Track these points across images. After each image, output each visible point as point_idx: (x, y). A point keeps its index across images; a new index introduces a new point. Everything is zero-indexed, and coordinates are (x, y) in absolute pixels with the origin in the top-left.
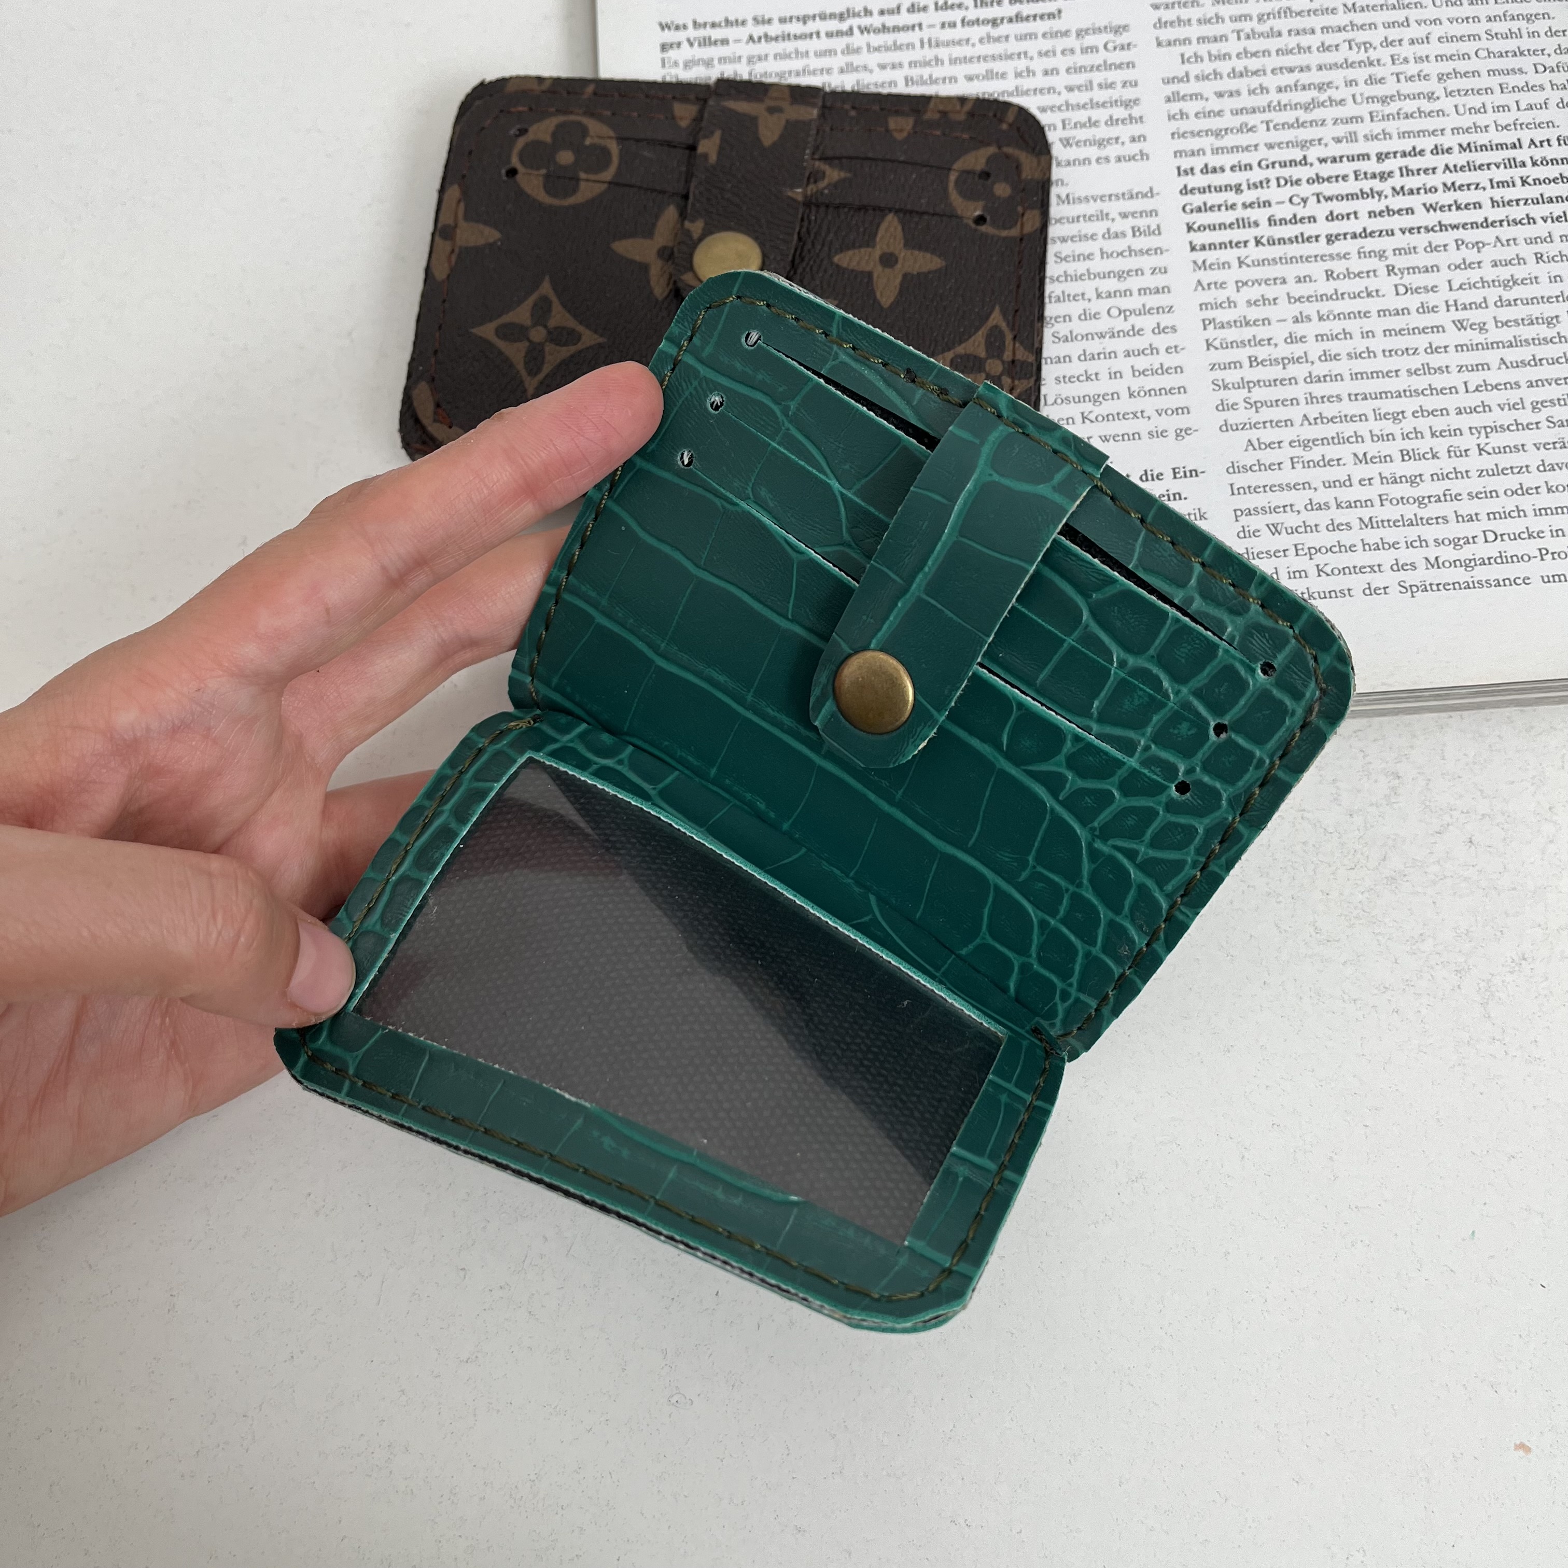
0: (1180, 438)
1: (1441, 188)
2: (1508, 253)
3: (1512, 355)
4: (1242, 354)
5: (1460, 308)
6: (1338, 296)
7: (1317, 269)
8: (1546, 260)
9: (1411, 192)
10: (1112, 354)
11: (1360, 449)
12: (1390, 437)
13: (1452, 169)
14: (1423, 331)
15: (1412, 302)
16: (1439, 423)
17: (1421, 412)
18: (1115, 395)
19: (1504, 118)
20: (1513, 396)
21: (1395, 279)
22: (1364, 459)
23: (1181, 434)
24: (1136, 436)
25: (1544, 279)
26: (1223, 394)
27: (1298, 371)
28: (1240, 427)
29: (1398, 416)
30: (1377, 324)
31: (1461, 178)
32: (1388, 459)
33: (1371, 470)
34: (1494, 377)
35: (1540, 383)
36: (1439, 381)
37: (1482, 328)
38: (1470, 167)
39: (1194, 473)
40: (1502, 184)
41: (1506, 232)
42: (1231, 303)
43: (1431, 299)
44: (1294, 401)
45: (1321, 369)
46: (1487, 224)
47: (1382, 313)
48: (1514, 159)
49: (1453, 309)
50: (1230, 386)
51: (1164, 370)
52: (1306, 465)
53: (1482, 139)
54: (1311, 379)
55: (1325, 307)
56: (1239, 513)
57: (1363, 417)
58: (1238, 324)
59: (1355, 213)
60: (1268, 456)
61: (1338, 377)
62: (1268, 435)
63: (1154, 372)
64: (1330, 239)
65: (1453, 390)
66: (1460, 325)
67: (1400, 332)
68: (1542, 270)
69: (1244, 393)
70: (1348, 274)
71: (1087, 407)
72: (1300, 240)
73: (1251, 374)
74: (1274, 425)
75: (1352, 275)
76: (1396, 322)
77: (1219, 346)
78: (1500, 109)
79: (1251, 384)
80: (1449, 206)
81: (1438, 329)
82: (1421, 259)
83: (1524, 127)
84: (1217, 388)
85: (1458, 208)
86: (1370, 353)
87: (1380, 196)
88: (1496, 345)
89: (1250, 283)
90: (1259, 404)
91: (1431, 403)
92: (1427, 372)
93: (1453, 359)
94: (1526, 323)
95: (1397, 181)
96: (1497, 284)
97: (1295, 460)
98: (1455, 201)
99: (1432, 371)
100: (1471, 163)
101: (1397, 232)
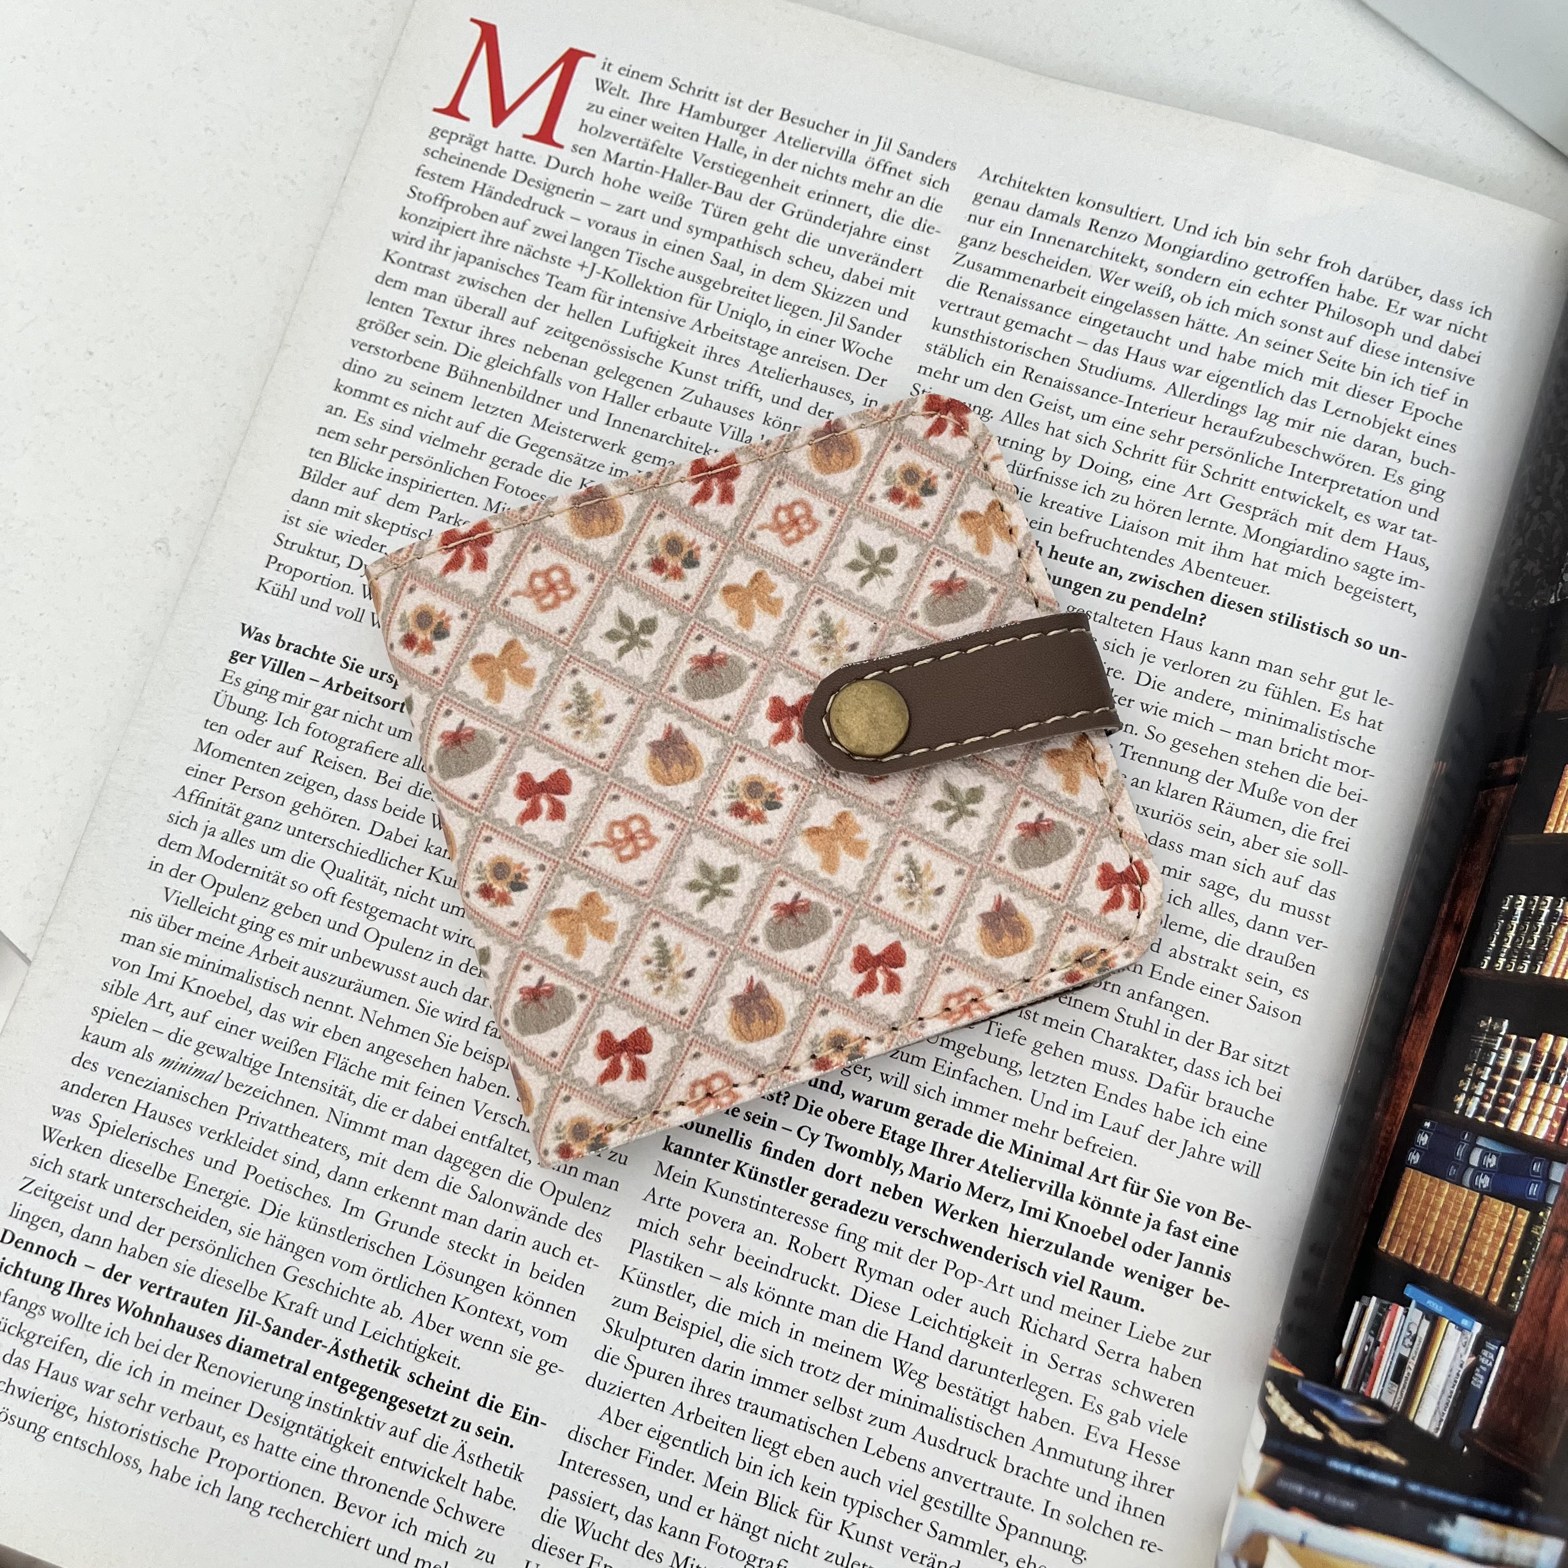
0: (540, 1372)
1: (965, 1187)
2: (995, 1302)
3: (936, 1428)
4: (652, 1299)
5: (910, 1346)
6: (790, 1273)
7: (783, 1230)
8: (1032, 1329)
9: (931, 1180)
10: (520, 1240)
11: (718, 1470)
12: (756, 1470)
13: (991, 1169)
15: (863, 1315)
16: (817, 1476)
17: (805, 1455)
18: (500, 1290)
19: (1081, 1130)
20: (910, 1478)
21: (859, 1279)
22: (716, 1484)
23: (545, 1367)
24: (497, 1348)
25: (1017, 1351)
26: (611, 1340)
27: (701, 1347)
28: (607, 1389)
29: (777, 1449)
30: (812, 1326)
31: (994, 1185)
32: (740, 1494)
33: (717, 1501)
34: (903, 1446)
35: (947, 1475)
36: (843, 1425)
38: (1013, 1176)
39: (535, 1421)
40: (1036, 1213)
41: (1006, 1275)
42: (674, 1233)
43: (887, 1322)
44: (679, 1382)
45: (725, 1355)
46: (992, 1255)
47: (825, 1315)
48: (1065, 1186)
49: (902, 1343)
50: (623, 1333)
51: (564, 1283)
52: (653, 1465)
53: (1041, 1145)
54: (710, 1363)
55: (769, 1281)
56: (556, 1490)
57: (740, 1434)
58: (668, 1261)
59: (859, 1178)
60: (620, 1437)
61: (738, 1374)
62: (632, 1411)
63: (553, 1281)
64: (816, 1199)
65: (852, 1442)
66: (899, 1367)
67: (831, 1348)
68: (1021, 1339)
69: (632, 1348)
70: (814, 1252)
71: (465, 1290)
72: (784, 1186)
73: (653, 1329)
74: (644, 1401)
75: (817, 1255)
76: (834, 1334)
77: (634, 1280)
78: (1082, 1116)
79: (645, 1341)
80: (963, 1215)
81: (874, 1361)
82: (900, 1268)
83: (1097, 1149)
84: (608, 1329)
85: (971, 1221)
86: (788, 1359)
87: (896, 1168)
88: (925, 1408)
89: (705, 1216)
90: (641, 1369)
91: (821, 1447)
92: (836, 1409)
93: (871, 1404)
94: (970, 1396)
95: (923, 1158)
96: (964, 1334)
97: (644, 1453)
98: (973, 1212)
99: (842, 1410)
100: (1015, 1171)
101: (892, 1222)
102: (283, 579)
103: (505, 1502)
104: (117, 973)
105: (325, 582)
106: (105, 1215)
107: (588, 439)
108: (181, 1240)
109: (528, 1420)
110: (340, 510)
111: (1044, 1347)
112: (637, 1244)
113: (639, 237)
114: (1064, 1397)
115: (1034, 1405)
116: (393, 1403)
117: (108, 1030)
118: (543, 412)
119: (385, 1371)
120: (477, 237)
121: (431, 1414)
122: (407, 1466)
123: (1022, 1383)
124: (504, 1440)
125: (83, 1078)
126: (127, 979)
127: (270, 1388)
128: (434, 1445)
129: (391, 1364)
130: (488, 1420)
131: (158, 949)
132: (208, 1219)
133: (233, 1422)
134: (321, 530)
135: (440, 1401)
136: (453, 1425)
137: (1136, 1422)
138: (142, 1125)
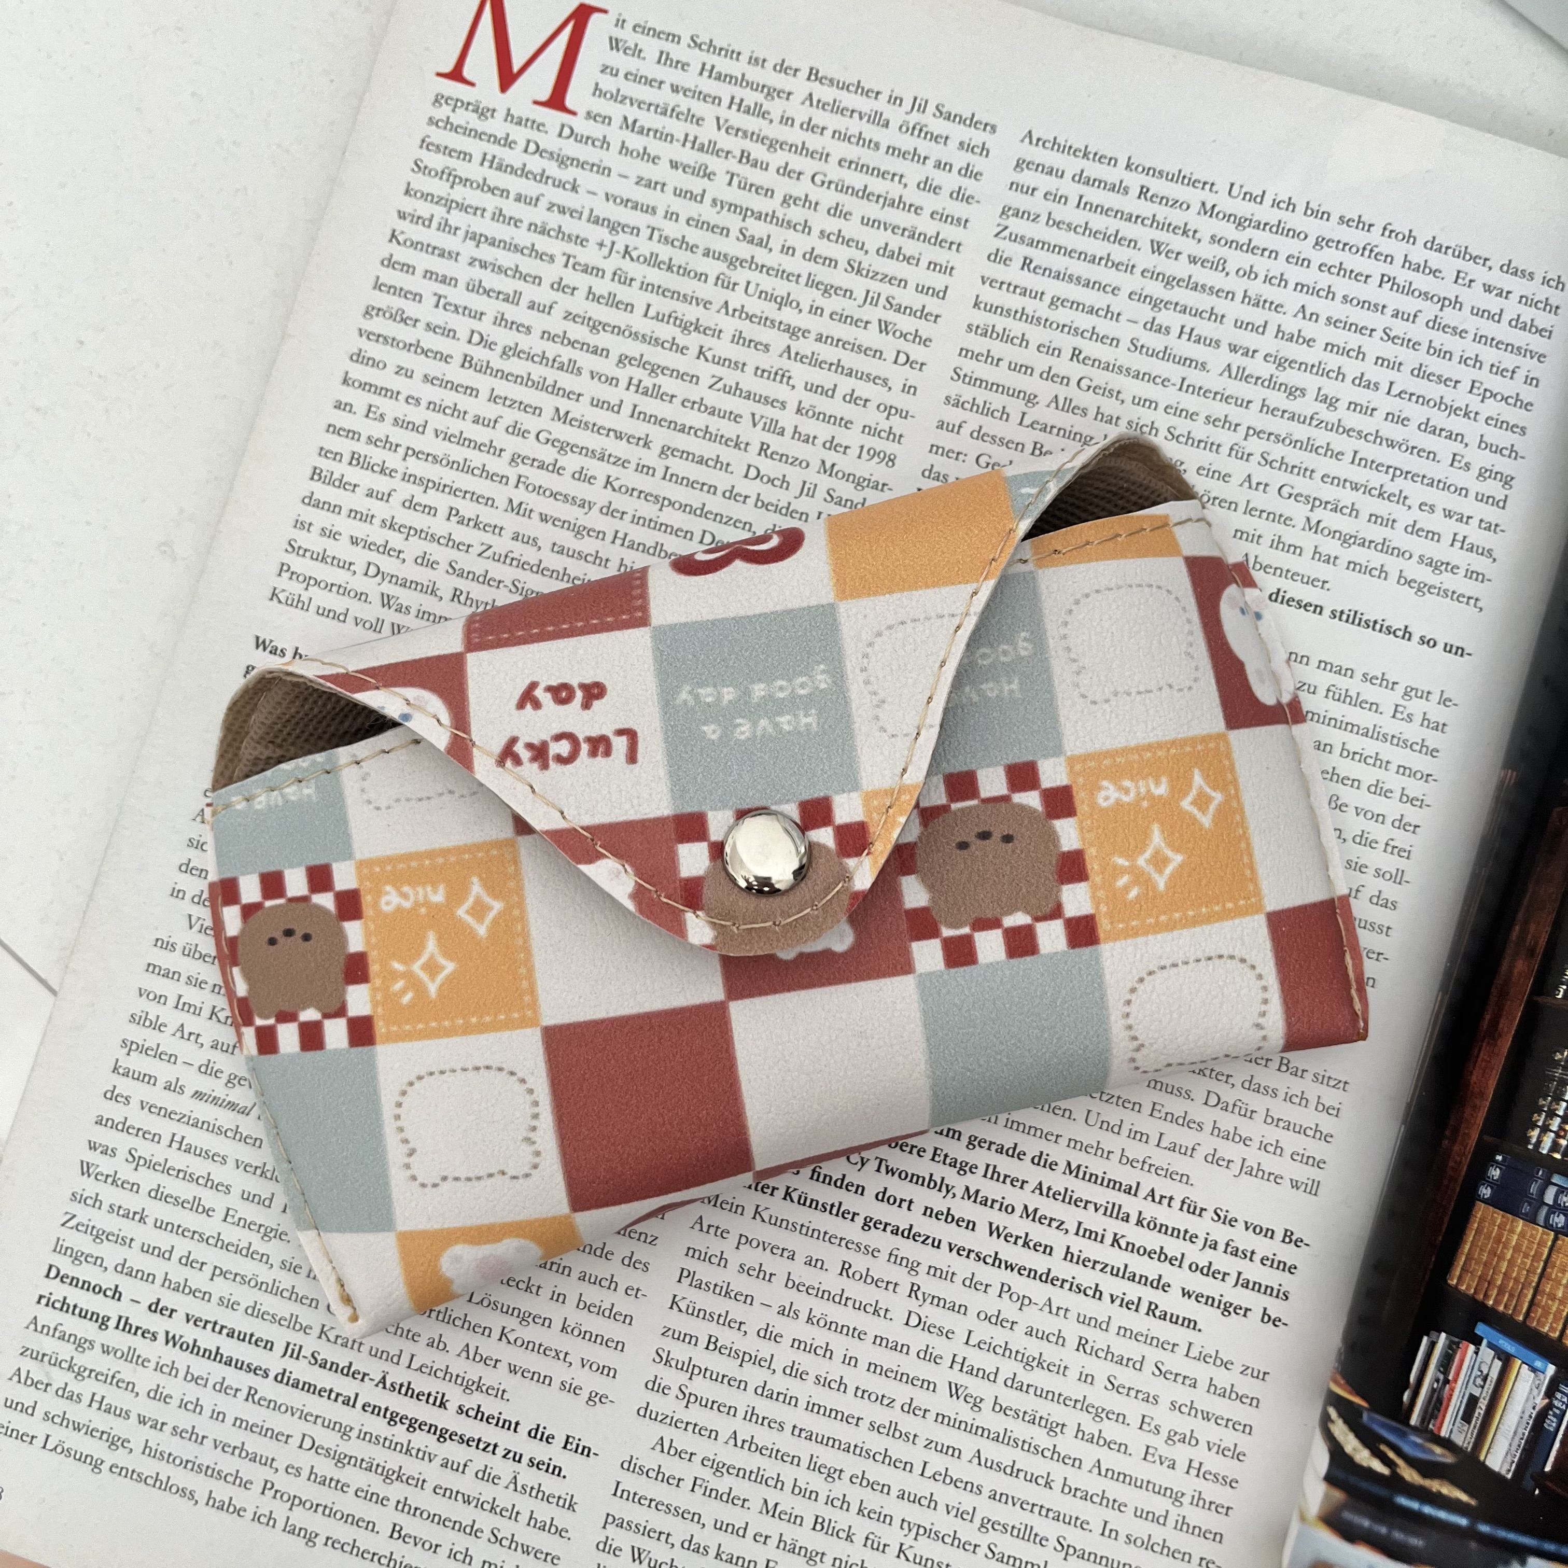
0: (591, 1403)
1: (1019, 1209)
2: (1049, 1324)
3: (992, 1451)
4: (702, 1329)
5: (965, 1369)
6: (842, 1299)
7: (834, 1256)
8: (1088, 1351)
9: (984, 1203)
10: (565, 1271)
11: (773, 1497)
12: (813, 1495)
13: (1045, 1192)
14: (911, 1381)
15: (917, 1340)
16: (873, 1501)
17: (861, 1480)
18: (547, 1322)
19: (1136, 1150)
20: (967, 1501)
21: (913, 1304)
23: (595, 1399)
24: (546, 1380)
25: (1073, 1374)
26: (662, 1370)
27: (754, 1375)
28: (659, 1418)
29: (833, 1474)
30: (866, 1352)
31: (1048, 1207)
32: (797, 1520)
33: (773, 1527)
34: (961, 1469)
35: (1004, 1497)
36: (898, 1449)
37: (976, 1405)
38: (1067, 1198)
39: (586, 1452)
40: (1091, 1235)
41: (1061, 1297)
42: (723, 1261)
43: (940, 1346)
44: (731, 1411)
45: (779, 1383)
46: (1047, 1278)
47: (879, 1340)
48: (1120, 1206)
49: (957, 1367)
50: (673, 1363)
51: (612, 1314)
52: (708, 1493)
53: (1096, 1165)
54: (763, 1391)
55: (821, 1308)
56: (610, 1519)
57: (795, 1460)
58: (718, 1290)
59: (911, 1202)
60: (673, 1466)
61: (791, 1401)
62: (684, 1440)
63: (600, 1312)
64: (868, 1224)
65: (908, 1466)
66: (955, 1391)
67: (885, 1373)
68: (1077, 1361)
69: (683, 1377)
70: (866, 1278)
71: (511, 1322)
72: (834, 1211)
73: (702, 1358)
74: (697, 1431)
75: (869, 1280)
76: (887, 1359)
77: (684, 1309)
78: (1138, 1136)
79: (696, 1371)
80: (1017, 1237)
81: (929, 1385)
82: (953, 1292)
83: (1153, 1169)
84: (658, 1359)
85: (1026, 1244)
86: (842, 1385)
87: (948, 1191)
88: (981, 1431)
89: (755, 1244)
90: (693, 1399)
91: (878, 1472)
92: (891, 1433)
93: (927, 1429)
94: (1027, 1418)
95: (975, 1181)
96: (1019, 1357)
97: (698, 1482)
98: (1027, 1234)
99: (897, 1434)
100: (1069, 1193)
101: (945, 1246)
102: (296, 588)
103: (560, 1532)
104: (143, 1005)
105: (341, 591)
106: (147, 1250)
107: (612, 433)
108: (223, 1274)
109: (580, 1450)
110: (354, 514)
111: (1101, 1369)
112: (685, 1273)
113: (661, 212)
114: (1121, 1418)
115: (1090, 1427)
116: (443, 1435)
117: (137, 1062)
118: (564, 405)
119: (434, 1404)
120: (488, 215)
121: (482, 1446)
122: (460, 1497)
123: (1079, 1405)
124: (557, 1471)
125: (116, 1112)
126: (154, 1010)
127: (319, 1421)
128: (485, 1476)
129: (440, 1396)
130: (539, 1451)
131: (183, 979)
132: (249, 1253)
133: (286, 1455)
134: (333, 535)
135: (490, 1434)
136: (504, 1457)
137: (1193, 1442)
138: (178, 1160)
